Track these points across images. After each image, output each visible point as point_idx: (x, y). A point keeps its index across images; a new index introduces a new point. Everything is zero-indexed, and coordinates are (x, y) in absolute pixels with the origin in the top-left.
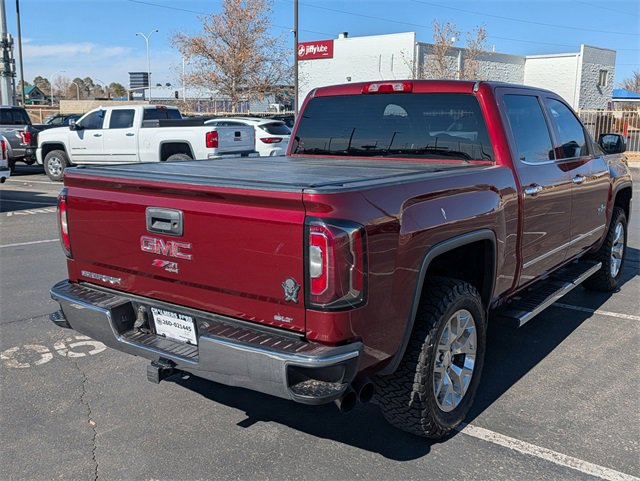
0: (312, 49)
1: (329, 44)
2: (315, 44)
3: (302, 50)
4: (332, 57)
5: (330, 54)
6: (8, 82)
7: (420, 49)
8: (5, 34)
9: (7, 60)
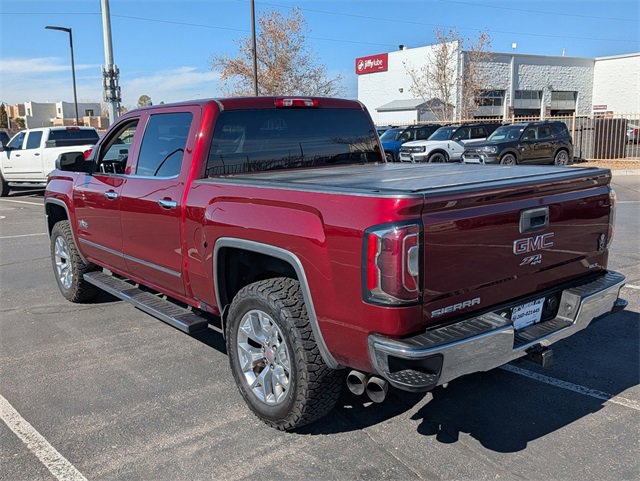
0: (369, 63)
1: (384, 58)
2: (373, 58)
3: (362, 65)
4: (386, 70)
5: (384, 67)
6: (114, 106)
7: (465, 58)
8: (111, 65)
9: (113, 88)
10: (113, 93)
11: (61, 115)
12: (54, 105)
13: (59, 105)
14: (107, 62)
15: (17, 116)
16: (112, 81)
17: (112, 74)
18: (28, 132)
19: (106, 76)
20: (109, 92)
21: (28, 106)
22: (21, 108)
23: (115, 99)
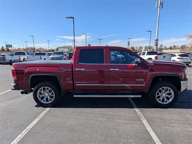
6: (156, 47)
9: (157, 43)
10: (157, 44)
11: (144, 49)
12: (143, 47)
13: (144, 47)
14: (156, 38)
15: (136, 49)
16: (157, 42)
17: (157, 40)
18: (142, 52)
19: (155, 40)
20: (156, 44)
21: (138, 47)
22: (137, 47)
23: (157, 45)
